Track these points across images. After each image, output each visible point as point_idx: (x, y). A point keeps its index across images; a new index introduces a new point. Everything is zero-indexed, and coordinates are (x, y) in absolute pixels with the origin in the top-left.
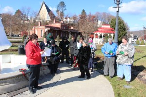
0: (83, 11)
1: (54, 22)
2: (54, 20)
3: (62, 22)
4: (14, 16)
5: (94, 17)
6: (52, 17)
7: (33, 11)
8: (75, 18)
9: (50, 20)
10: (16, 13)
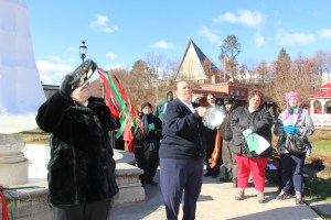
0: (283, 53)
1: (213, 80)
2: (213, 77)
3: (231, 80)
4: (131, 73)
5: (312, 65)
6: (211, 70)
7: (169, 61)
8: (263, 71)
9: (205, 78)
10: (135, 66)
